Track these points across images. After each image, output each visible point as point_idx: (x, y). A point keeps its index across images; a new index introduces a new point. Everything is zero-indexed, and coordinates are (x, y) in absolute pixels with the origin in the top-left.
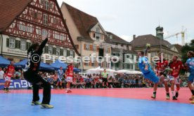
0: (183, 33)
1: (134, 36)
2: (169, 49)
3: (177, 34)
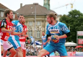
0: (72, 5)
1: (21, 4)
3: (67, 5)
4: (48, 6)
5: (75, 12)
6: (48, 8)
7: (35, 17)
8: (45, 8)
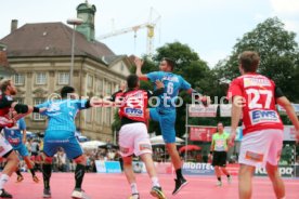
0: (150, 27)
1: (14, 22)
2: (106, 68)
3: (136, 29)
4: (88, 29)
5: (178, 50)
6: (88, 35)
7: (73, 59)
8: (82, 35)
